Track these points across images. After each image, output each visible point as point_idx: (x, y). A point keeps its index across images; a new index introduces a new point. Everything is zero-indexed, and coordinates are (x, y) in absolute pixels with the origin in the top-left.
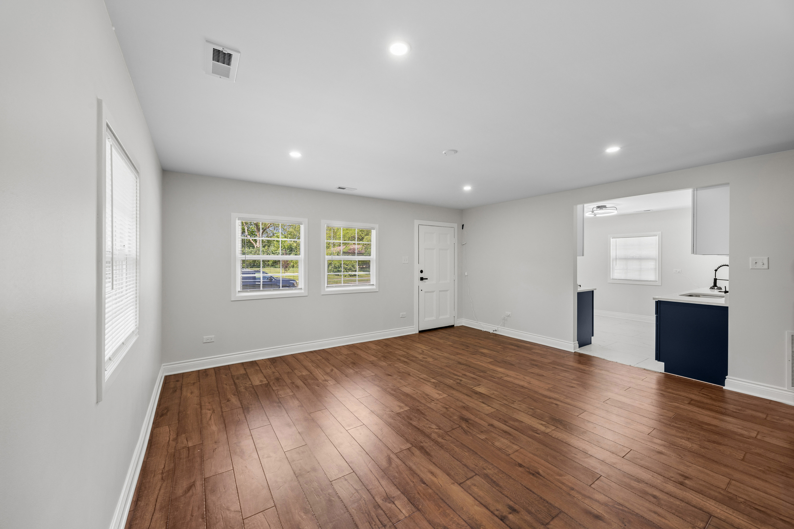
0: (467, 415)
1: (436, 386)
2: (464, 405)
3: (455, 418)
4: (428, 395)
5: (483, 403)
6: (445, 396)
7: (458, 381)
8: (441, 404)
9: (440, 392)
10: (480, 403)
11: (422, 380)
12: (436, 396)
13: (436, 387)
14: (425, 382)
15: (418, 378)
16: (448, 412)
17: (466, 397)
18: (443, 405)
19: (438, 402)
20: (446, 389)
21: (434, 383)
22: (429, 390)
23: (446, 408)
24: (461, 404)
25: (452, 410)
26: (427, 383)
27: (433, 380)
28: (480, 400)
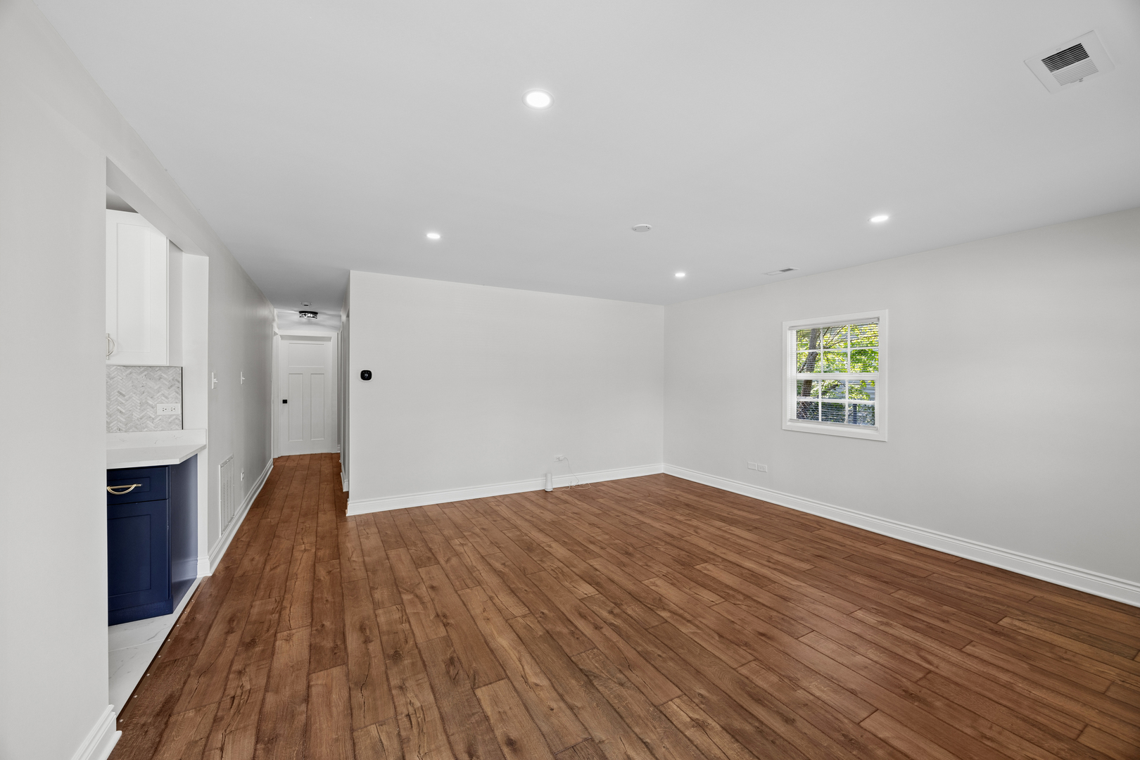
0: (624, 559)
1: (660, 602)
2: (623, 568)
3: (638, 556)
4: (672, 584)
5: (596, 570)
6: (646, 582)
7: (617, 611)
8: (654, 571)
9: (653, 588)
10: (601, 570)
11: (689, 617)
12: (659, 582)
13: (660, 599)
14: (681, 612)
15: (697, 623)
16: (645, 561)
17: (616, 578)
18: (651, 569)
19: (658, 573)
20: (643, 594)
21: (664, 609)
22: (672, 595)
23: (647, 566)
24: (626, 570)
25: (640, 564)
26: (677, 608)
27: (665, 614)
28: (598, 573)
